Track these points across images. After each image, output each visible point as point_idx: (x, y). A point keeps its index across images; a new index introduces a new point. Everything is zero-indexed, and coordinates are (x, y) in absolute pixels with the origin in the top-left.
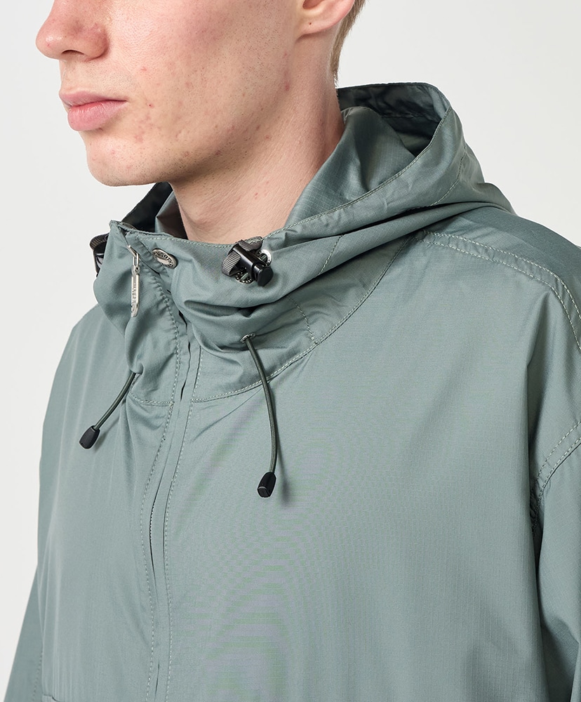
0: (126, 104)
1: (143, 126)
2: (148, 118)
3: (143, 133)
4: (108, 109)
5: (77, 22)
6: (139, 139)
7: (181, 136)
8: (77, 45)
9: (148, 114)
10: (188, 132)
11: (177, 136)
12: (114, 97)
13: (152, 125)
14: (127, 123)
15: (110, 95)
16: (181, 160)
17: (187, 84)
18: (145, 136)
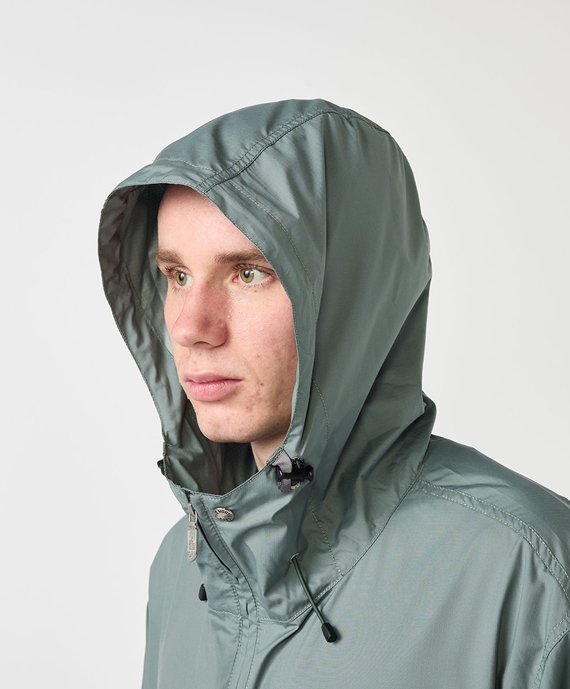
0: (242, 382)
1: (253, 400)
2: (258, 394)
3: (253, 405)
4: (228, 387)
5: (206, 319)
6: (249, 409)
7: (280, 406)
8: (207, 339)
9: (259, 390)
10: (285, 403)
11: (277, 406)
12: (233, 378)
13: (260, 399)
14: (242, 397)
15: (231, 376)
16: (277, 424)
17: (288, 367)
18: (254, 407)
